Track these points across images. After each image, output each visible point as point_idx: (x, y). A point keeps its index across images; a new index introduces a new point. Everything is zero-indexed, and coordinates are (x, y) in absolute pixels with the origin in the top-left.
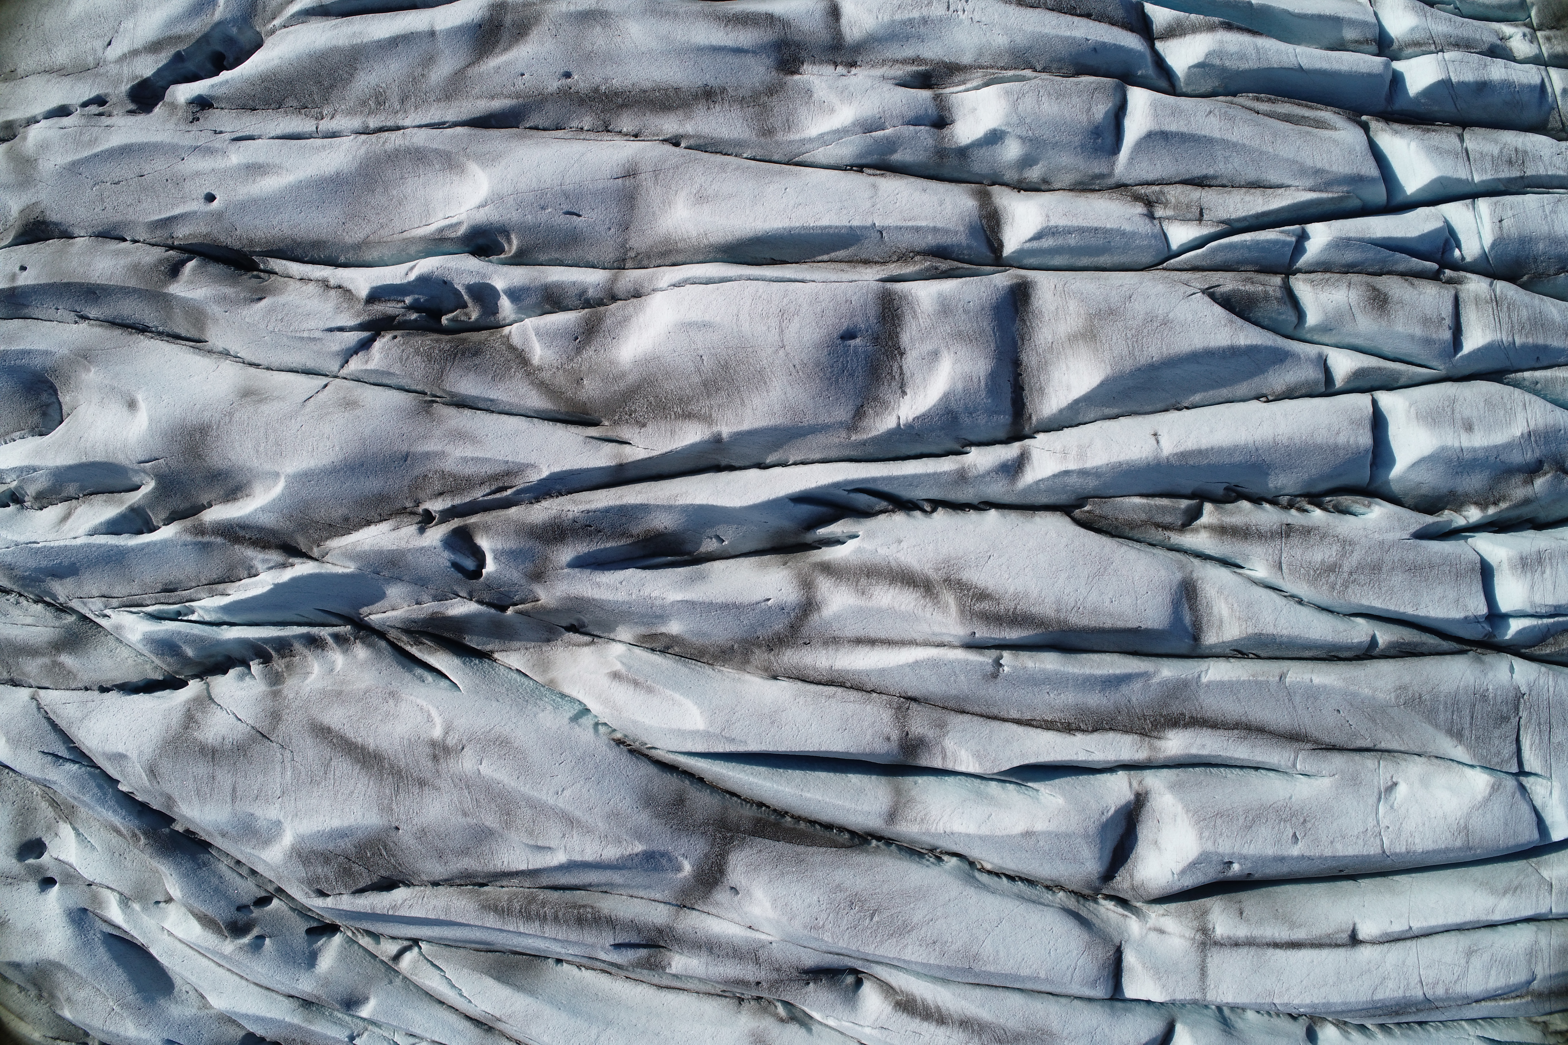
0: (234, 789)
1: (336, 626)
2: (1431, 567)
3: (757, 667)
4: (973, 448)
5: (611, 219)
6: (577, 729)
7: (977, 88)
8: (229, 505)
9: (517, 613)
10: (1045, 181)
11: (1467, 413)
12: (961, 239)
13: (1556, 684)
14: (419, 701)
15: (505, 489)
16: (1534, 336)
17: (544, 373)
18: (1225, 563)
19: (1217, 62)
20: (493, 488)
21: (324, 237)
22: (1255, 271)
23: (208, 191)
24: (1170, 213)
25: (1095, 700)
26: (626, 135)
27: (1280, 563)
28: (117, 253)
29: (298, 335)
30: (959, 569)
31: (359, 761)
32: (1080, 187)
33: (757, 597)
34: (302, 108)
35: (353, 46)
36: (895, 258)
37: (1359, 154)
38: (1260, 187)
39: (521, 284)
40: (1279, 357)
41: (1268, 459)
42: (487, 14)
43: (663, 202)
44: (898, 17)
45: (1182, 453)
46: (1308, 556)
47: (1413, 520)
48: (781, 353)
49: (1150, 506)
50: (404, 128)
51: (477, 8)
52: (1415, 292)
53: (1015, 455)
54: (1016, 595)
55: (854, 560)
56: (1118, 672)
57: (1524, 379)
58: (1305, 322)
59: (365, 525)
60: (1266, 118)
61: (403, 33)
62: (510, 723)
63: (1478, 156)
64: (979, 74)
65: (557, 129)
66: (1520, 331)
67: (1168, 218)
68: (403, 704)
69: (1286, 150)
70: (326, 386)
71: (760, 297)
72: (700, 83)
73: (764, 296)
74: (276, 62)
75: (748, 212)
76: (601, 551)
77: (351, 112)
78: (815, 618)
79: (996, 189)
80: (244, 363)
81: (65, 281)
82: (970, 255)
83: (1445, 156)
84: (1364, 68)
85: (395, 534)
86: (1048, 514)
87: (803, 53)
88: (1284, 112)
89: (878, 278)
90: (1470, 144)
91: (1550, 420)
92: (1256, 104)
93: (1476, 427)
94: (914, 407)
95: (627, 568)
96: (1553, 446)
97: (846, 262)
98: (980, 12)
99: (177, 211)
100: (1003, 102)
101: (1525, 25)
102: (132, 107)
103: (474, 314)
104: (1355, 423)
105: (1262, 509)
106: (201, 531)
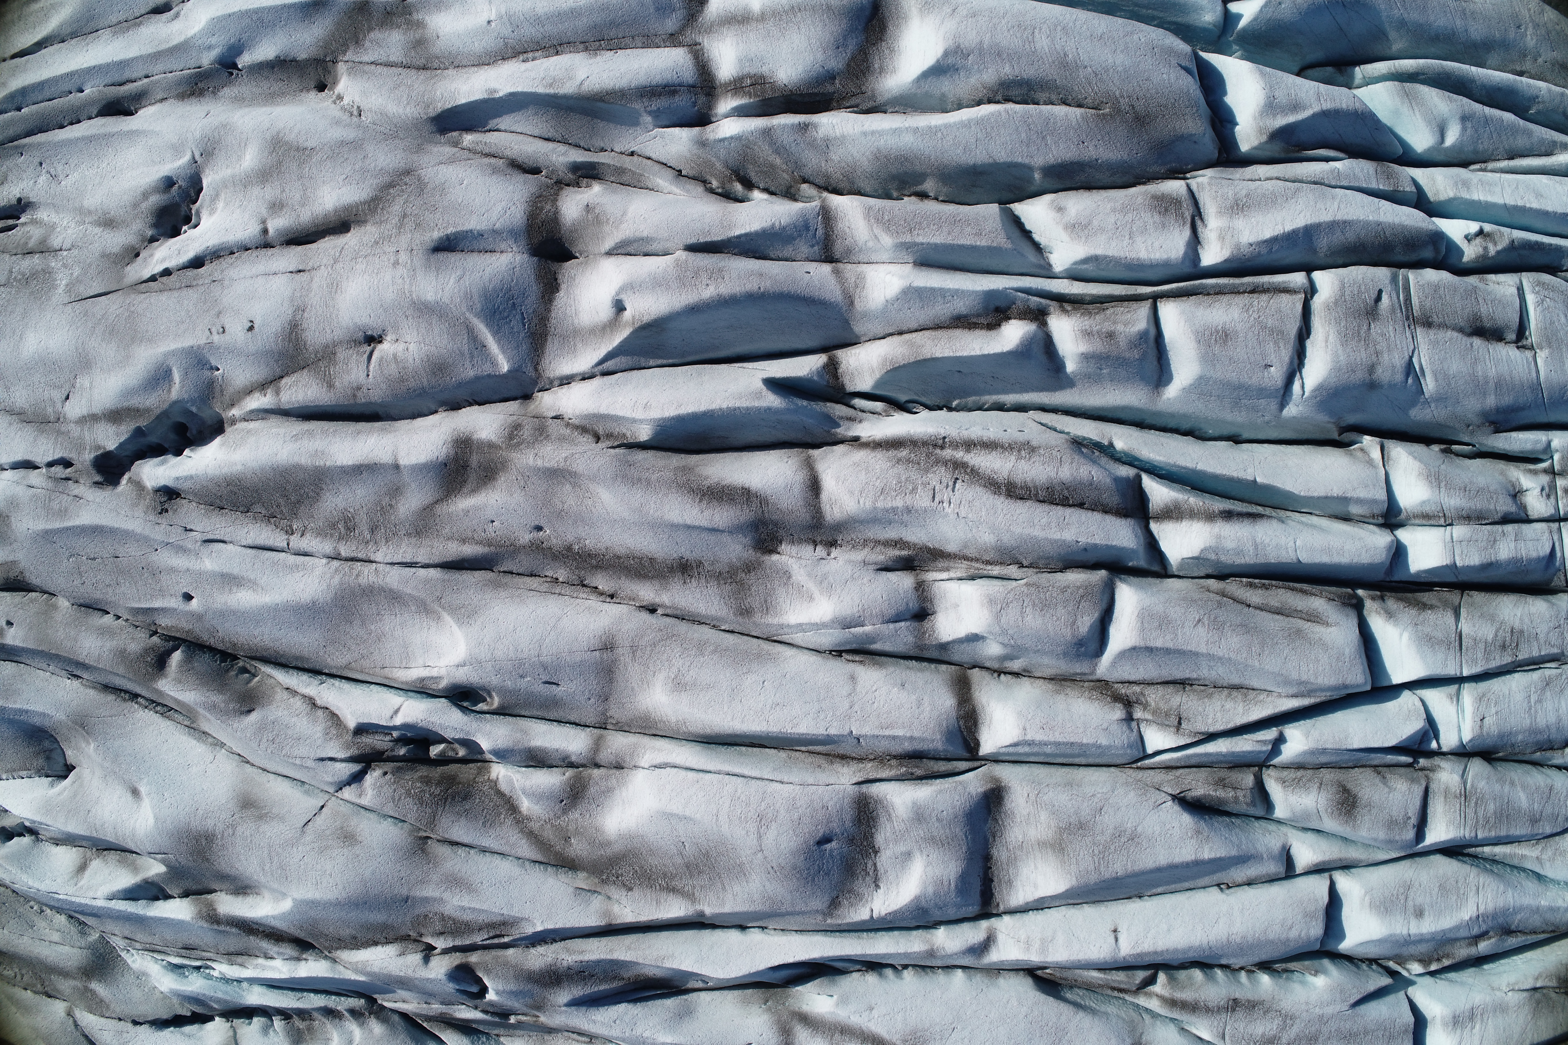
1: (351, 998)
2: (1366, 1033)
4: (942, 927)
5: (590, 691)
7: (960, 579)
8: (241, 899)
9: (519, 1021)
10: (1026, 671)
11: (1419, 900)
12: (937, 743)
15: (503, 936)
16: (1498, 830)
17: (532, 823)
18: (1174, 1020)
19: (1213, 557)
20: (491, 934)
21: (306, 653)
22: (1229, 768)
23: (185, 590)
24: (1148, 716)
26: (602, 594)
27: (1224, 1034)
28: (103, 632)
29: (291, 759)
30: (925, 1042)
32: (1061, 678)
33: (740, 1041)
34: (270, 518)
35: (316, 467)
36: (871, 757)
37: (1347, 660)
38: (1240, 688)
39: (504, 746)
40: (1242, 860)
41: (1220, 953)
42: (452, 452)
43: (642, 681)
44: (880, 505)
45: (1138, 953)
46: (1250, 1029)
47: (1355, 991)
48: (760, 855)
49: (1107, 980)
50: (376, 562)
51: (441, 443)
52: (1386, 790)
53: (982, 939)
55: (829, 1018)
57: (1484, 852)
58: (1273, 811)
59: (372, 945)
60: (1258, 612)
61: (367, 461)
63: (1471, 642)
64: (963, 565)
65: (531, 575)
66: (1484, 826)
67: (1147, 720)
69: (1272, 663)
70: (322, 807)
71: (739, 798)
72: (675, 555)
73: (743, 797)
74: (239, 468)
75: (726, 709)
76: (596, 992)
77: (320, 533)
79: (975, 674)
81: (53, 652)
82: (946, 755)
83: (1437, 647)
84: (1365, 559)
85: (401, 960)
86: (1012, 974)
87: (782, 532)
88: (1276, 605)
89: (855, 780)
90: (1465, 626)
91: (1501, 903)
92: (1248, 594)
93: (1427, 913)
94: (887, 903)
95: (620, 1003)
96: (1501, 920)
97: (823, 754)
98: (967, 505)
99: (157, 604)
100: (986, 612)
101: (1545, 471)
102: (98, 478)
103: (462, 752)
104: (1308, 916)
105: (1213, 979)
106: (214, 919)
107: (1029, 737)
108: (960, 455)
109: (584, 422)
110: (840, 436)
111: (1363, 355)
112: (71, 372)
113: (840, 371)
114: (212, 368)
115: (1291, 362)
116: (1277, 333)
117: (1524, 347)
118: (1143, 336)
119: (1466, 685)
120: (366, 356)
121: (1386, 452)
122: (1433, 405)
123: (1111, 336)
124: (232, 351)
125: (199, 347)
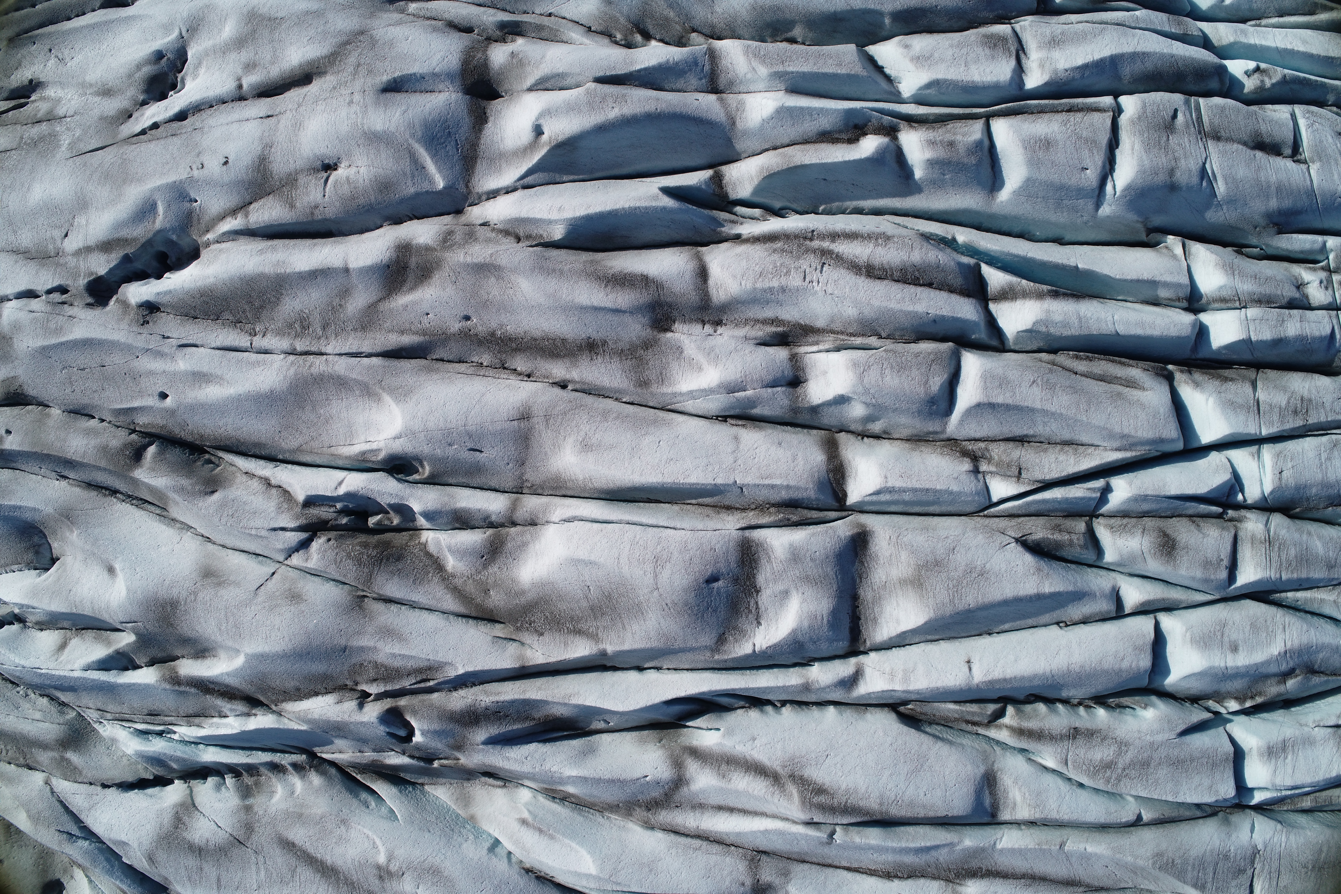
0: (219, 880)
1: (294, 753)
2: (1192, 760)
3: (638, 820)
4: (816, 664)
5: (509, 456)
6: (494, 860)
7: (828, 351)
8: (199, 661)
9: (441, 766)
10: (885, 432)
11: (1234, 636)
12: (810, 492)
13: (1287, 839)
14: (366, 831)
15: (429, 680)
16: (1299, 572)
17: (456, 580)
18: (1022, 751)
19: (1043, 329)
20: (418, 679)
21: (263, 440)
22: (1064, 516)
23: (161, 390)
24: (993, 469)
25: (909, 859)
26: (520, 374)
27: (1067, 760)
28: (88, 432)
29: (247, 531)
30: (802, 766)
31: (319, 871)
32: (917, 438)
33: (638, 774)
34: (236, 323)
35: (278, 275)
36: (753, 506)
38: (1073, 444)
39: (433, 508)
40: (1078, 596)
41: (1061, 682)
42: (394, 256)
43: (554, 445)
44: (759, 285)
45: (989, 681)
46: (1089, 755)
47: (1180, 721)
48: (656, 593)
49: (962, 712)
50: (326, 354)
51: (385, 249)
52: (1201, 535)
53: (851, 673)
54: (847, 791)
55: (716, 749)
56: (928, 844)
57: (1287, 598)
58: (1104, 558)
59: (314, 695)
60: (1083, 378)
61: (321, 267)
62: (440, 854)
63: (1268, 408)
64: (831, 338)
65: (460, 362)
66: (1287, 568)
67: (991, 473)
68: (353, 831)
69: (1098, 418)
70: (273, 573)
71: (638, 543)
72: (584, 336)
73: (641, 542)
74: (212, 280)
75: (626, 465)
76: (510, 731)
77: (280, 333)
78: (684, 791)
79: (842, 436)
80: (203, 536)
81: (45, 452)
82: (818, 505)
83: (1238, 410)
84: (1173, 332)
85: (339, 707)
86: (878, 710)
87: (675, 313)
88: (1099, 372)
89: (738, 526)
90: (1262, 395)
91: (1305, 640)
92: (1075, 364)
93: (1241, 648)
94: (767, 637)
95: (531, 742)
96: (1305, 658)
97: (711, 506)
98: (833, 284)
99: (136, 404)
100: (851, 374)
101: (1323, 268)
102: (90, 300)
103: (396, 521)
104: (1138, 649)
105: (1055, 711)
106: (176, 680)
107: (890, 484)
108: (826, 244)
109: (508, 227)
110: (724, 235)
111: (1164, 160)
112: (70, 213)
113: (724, 182)
114: (191, 200)
115: (1104, 167)
116: (1091, 142)
117: (1298, 161)
118: (979, 144)
119: (1265, 445)
120: (323, 181)
121: (1187, 249)
122: (1225, 207)
123: (951, 144)
124: (209, 183)
125: (181, 181)
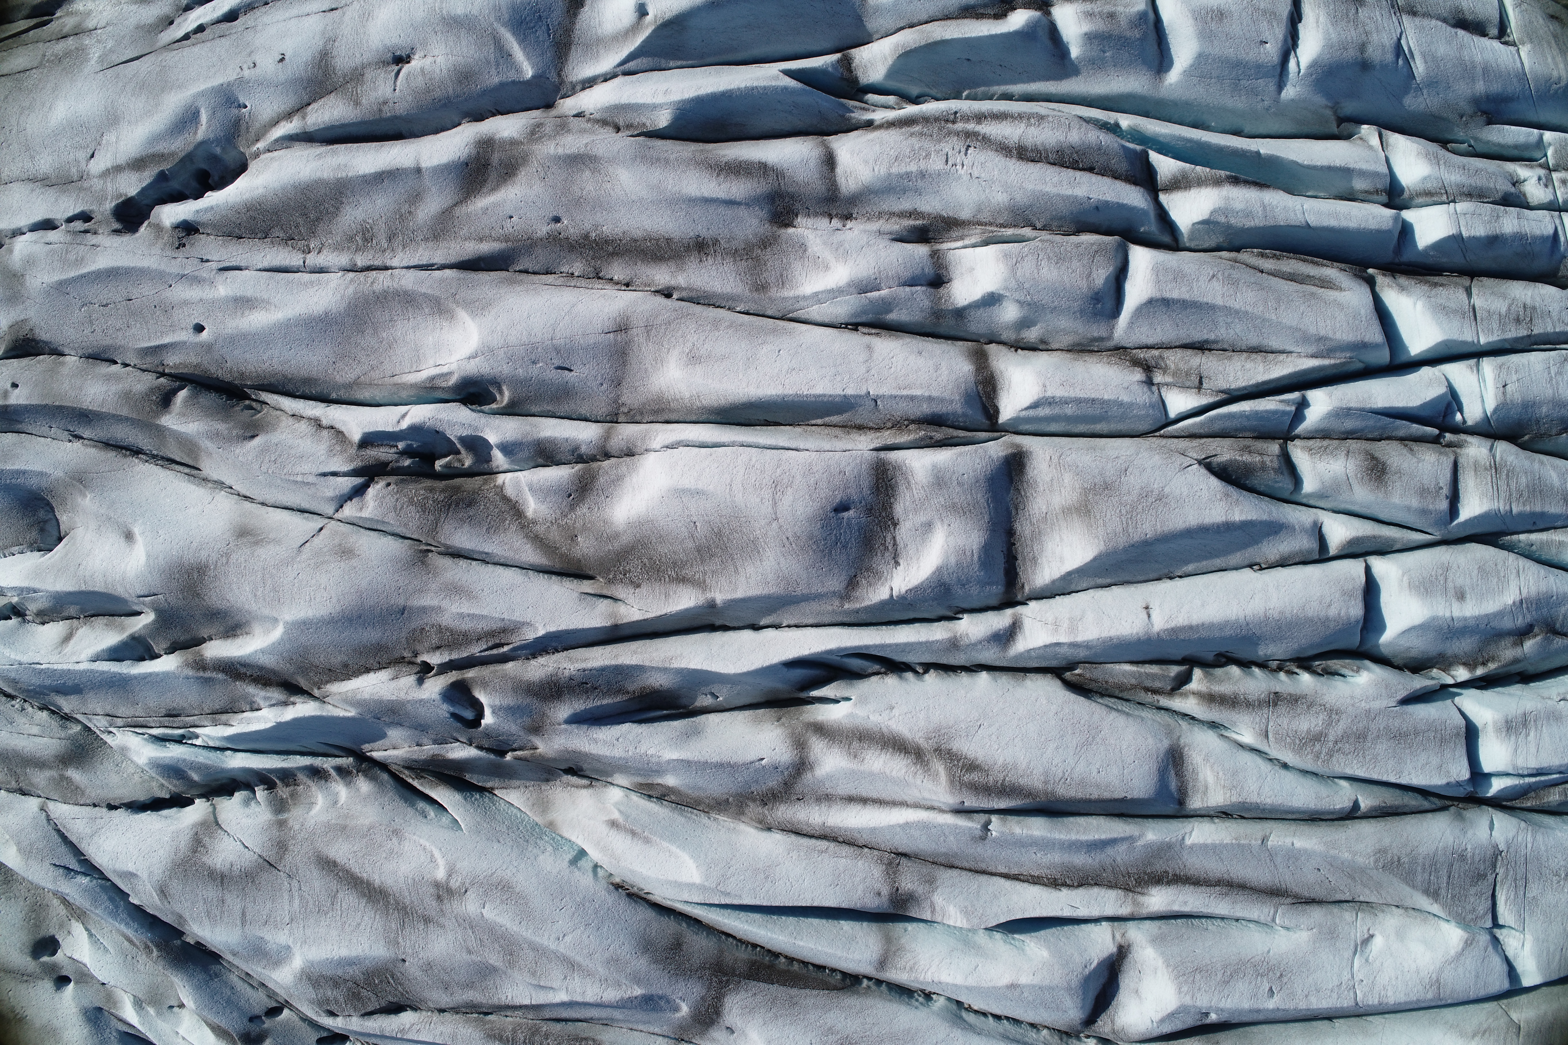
0: (244, 914)
1: (339, 757)
2: (1416, 733)
3: (751, 819)
4: (965, 616)
5: (602, 375)
6: (577, 873)
7: (974, 246)
8: (229, 641)
9: (516, 759)
10: (1043, 341)
11: (1460, 582)
12: (955, 406)
13: (1534, 840)
14: (422, 841)
15: (502, 645)
16: (1532, 504)
17: (538, 527)
18: (1213, 725)
19: (1222, 219)
20: (490, 644)
21: (314, 374)
22: (1253, 438)
23: (196, 321)
24: (1169, 379)
25: (1080, 860)
26: (617, 283)
27: (1267, 731)
28: (108, 378)
29: (292, 478)
30: (950, 738)
31: (365, 895)
32: (1079, 348)
33: (751, 756)
34: (288, 240)
35: (338, 180)
36: (889, 424)
37: (1363, 319)
38: (1261, 351)
39: (513, 439)
40: (1274, 529)
41: (1258, 633)
42: (474, 152)
43: (656, 360)
44: (894, 170)
45: (1172, 629)
46: (1294, 725)
47: (1400, 687)
48: (775, 524)
49: (1140, 674)
50: (392, 268)
51: (463, 145)
52: (1415, 460)
53: (1007, 625)
54: (1005, 766)
55: (847, 723)
56: (1103, 837)
57: (1519, 541)
58: (1302, 489)
59: (364, 672)
60: (1271, 277)
61: (388, 168)
62: (511, 867)
63: (1485, 314)
64: (978, 231)
65: (547, 273)
66: (1518, 500)
67: (1167, 384)
68: (407, 843)
69: (1289, 317)
70: (321, 529)
71: (753, 466)
72: (692, 234)
73: (758, 466)
74: (261, 191)
75: (741, 377)
76: (598, 707)
77: (338, 248)
78: (808, 777)
79: (992, 348)
80: (239, 495)
81: (57, 403)
82: (965, 422)
83: (1452, 316)
84: (1373, 225)
85: (394, 684)
86: (1039, 676)
87: (798, 205)
88: (1289, 270)
89: (872, 446)
90: (1478, 301)
91: (1543, 588)
92: (1260, 262)
93: (1468, 596)
94: (907, 579)
95: (623, 723)
96: (1545, 611)
97: (840, 427)
98: (979, 167)
99: (166, 340)
100: (1001, 266)
101: (1541, 166)
102: (117, 226)
103: (468, 461)
104: (1347, 594)
105: (1251, 675)
106: (201, 665)
107: (1049, 394)
108: (971, 126)
109: (605, 115)
110: (854, 121)
111: (1353, 33)
112: (98, 131)
113: (854, 65)
114: (239, 106)
115: (1285, 40)
116: (1269, 14)
117: (1506, 43)
118: (1142, 16)
119: (1484, 359)
120: (393, 74)
121: (1384, 140)
122: (1425, 92)
123: (1112, 16)
124: (261, 83)
125: (229, 84)
